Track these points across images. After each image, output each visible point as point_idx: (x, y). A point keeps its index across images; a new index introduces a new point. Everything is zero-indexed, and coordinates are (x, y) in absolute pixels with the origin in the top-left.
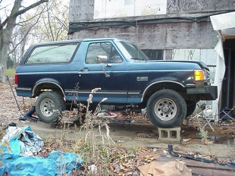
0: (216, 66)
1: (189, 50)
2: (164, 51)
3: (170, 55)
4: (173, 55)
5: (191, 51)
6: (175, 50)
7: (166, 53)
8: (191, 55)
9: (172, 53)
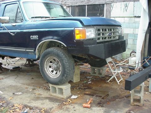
0: (140, 17)
1: (125, 3)
2: (105, 5)
3: (109, 8)
4: (111, 8)
5: (126, 4)
6: (113, 4)
7: (106, 7)
8: (126, 8)
9: (111, 7)
